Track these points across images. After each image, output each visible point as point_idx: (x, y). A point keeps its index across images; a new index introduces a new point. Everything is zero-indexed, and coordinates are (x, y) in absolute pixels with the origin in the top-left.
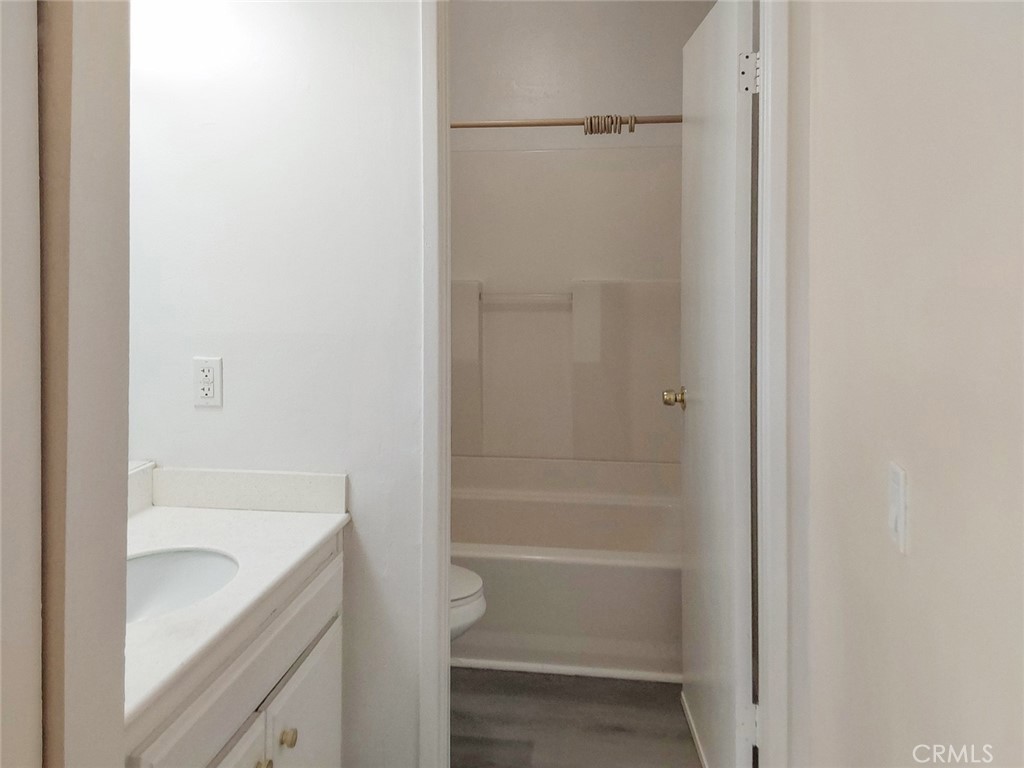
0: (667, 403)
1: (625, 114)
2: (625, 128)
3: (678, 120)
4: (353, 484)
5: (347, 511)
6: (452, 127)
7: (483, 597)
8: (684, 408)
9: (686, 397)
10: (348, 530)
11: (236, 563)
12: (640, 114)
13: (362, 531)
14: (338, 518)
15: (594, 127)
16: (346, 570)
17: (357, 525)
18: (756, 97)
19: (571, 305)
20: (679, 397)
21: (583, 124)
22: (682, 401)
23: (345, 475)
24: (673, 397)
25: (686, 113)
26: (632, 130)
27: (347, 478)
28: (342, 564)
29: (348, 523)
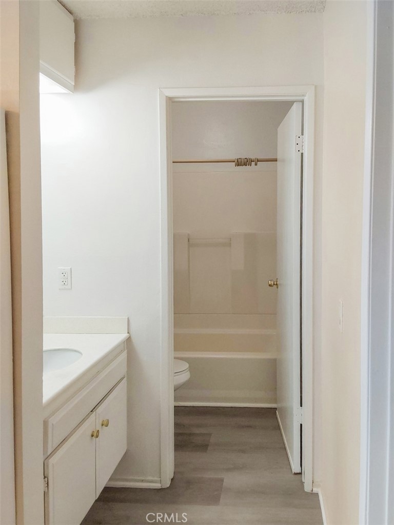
0: (270, 285)
1: (253, 157)
2: (253, 163)
3: (276, 160)
4: (131, 321)
5: (128, 333)
6: (173, 162)
7: (189, 372)
8: (277, 288)
9: (278, 283)
10: (129, 340)
11: (82, 354)
12: (259, 158)
13: (135, 340)
14: (124, 336)
15: (239, 163)
16: (128, 357)
17: (133, 338)
18: (302, 154)
19: (231, 243)
20: (275, 283)
21: (234, 162)
22: (277, 284)
23: (127, 317)
24: (273, 283)
25: (278, 158)
26: (256, 165)
27: (128, 319)
28: (126, 355)
29: (128, 338)
